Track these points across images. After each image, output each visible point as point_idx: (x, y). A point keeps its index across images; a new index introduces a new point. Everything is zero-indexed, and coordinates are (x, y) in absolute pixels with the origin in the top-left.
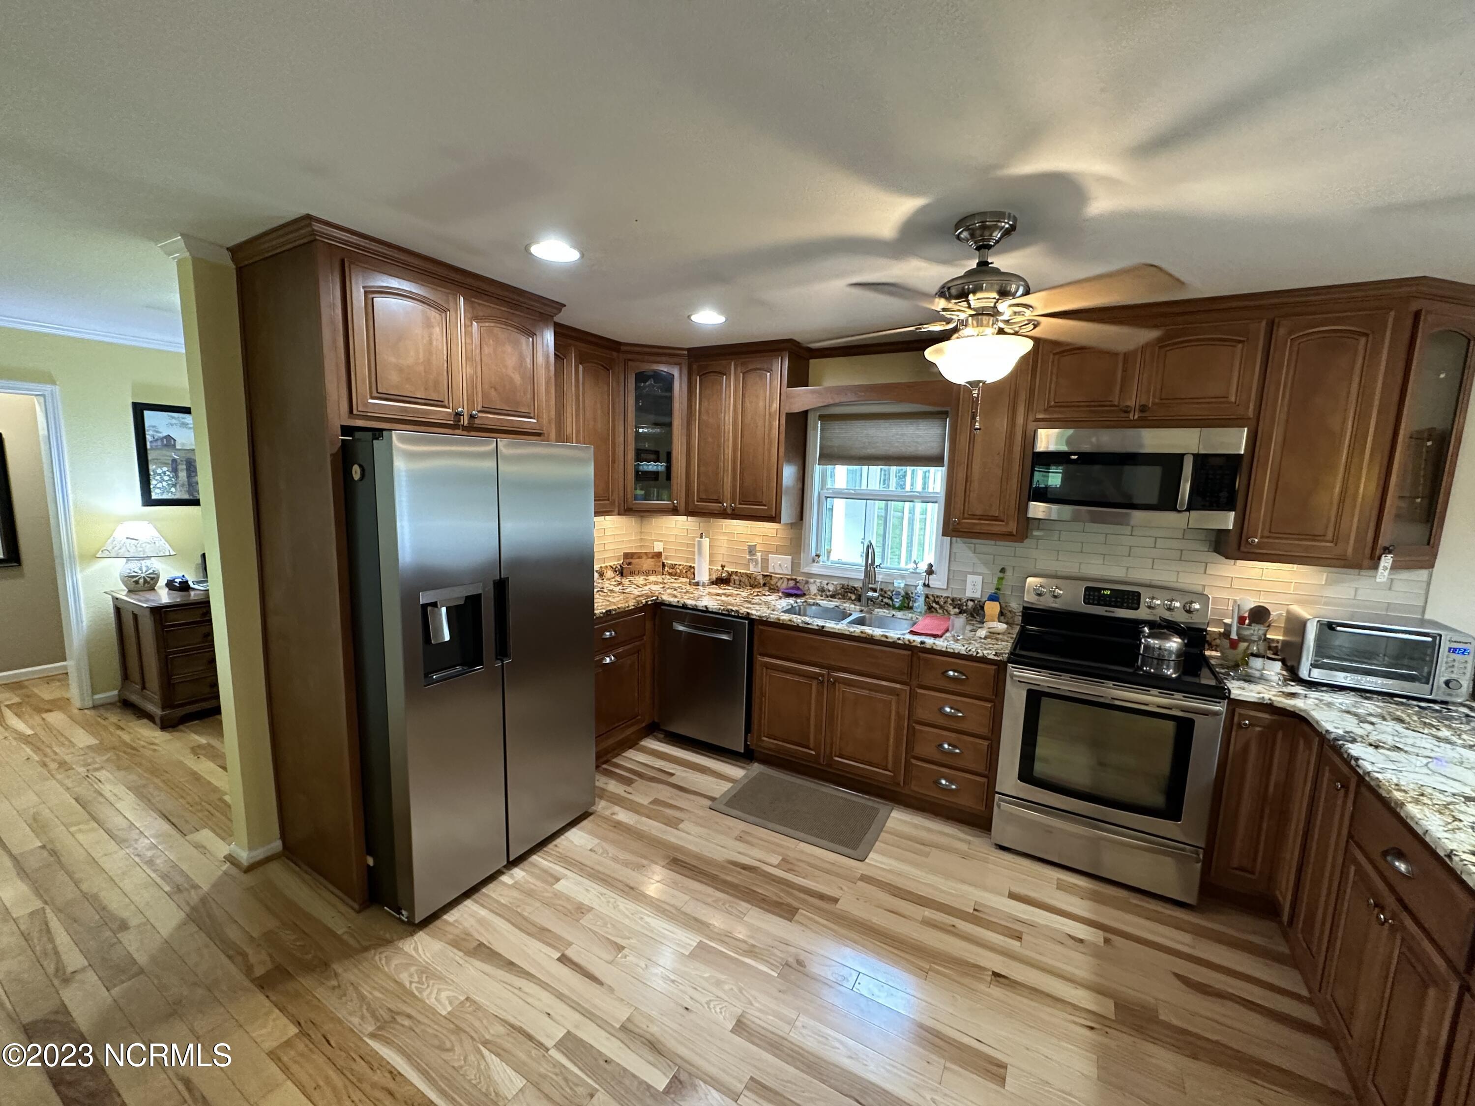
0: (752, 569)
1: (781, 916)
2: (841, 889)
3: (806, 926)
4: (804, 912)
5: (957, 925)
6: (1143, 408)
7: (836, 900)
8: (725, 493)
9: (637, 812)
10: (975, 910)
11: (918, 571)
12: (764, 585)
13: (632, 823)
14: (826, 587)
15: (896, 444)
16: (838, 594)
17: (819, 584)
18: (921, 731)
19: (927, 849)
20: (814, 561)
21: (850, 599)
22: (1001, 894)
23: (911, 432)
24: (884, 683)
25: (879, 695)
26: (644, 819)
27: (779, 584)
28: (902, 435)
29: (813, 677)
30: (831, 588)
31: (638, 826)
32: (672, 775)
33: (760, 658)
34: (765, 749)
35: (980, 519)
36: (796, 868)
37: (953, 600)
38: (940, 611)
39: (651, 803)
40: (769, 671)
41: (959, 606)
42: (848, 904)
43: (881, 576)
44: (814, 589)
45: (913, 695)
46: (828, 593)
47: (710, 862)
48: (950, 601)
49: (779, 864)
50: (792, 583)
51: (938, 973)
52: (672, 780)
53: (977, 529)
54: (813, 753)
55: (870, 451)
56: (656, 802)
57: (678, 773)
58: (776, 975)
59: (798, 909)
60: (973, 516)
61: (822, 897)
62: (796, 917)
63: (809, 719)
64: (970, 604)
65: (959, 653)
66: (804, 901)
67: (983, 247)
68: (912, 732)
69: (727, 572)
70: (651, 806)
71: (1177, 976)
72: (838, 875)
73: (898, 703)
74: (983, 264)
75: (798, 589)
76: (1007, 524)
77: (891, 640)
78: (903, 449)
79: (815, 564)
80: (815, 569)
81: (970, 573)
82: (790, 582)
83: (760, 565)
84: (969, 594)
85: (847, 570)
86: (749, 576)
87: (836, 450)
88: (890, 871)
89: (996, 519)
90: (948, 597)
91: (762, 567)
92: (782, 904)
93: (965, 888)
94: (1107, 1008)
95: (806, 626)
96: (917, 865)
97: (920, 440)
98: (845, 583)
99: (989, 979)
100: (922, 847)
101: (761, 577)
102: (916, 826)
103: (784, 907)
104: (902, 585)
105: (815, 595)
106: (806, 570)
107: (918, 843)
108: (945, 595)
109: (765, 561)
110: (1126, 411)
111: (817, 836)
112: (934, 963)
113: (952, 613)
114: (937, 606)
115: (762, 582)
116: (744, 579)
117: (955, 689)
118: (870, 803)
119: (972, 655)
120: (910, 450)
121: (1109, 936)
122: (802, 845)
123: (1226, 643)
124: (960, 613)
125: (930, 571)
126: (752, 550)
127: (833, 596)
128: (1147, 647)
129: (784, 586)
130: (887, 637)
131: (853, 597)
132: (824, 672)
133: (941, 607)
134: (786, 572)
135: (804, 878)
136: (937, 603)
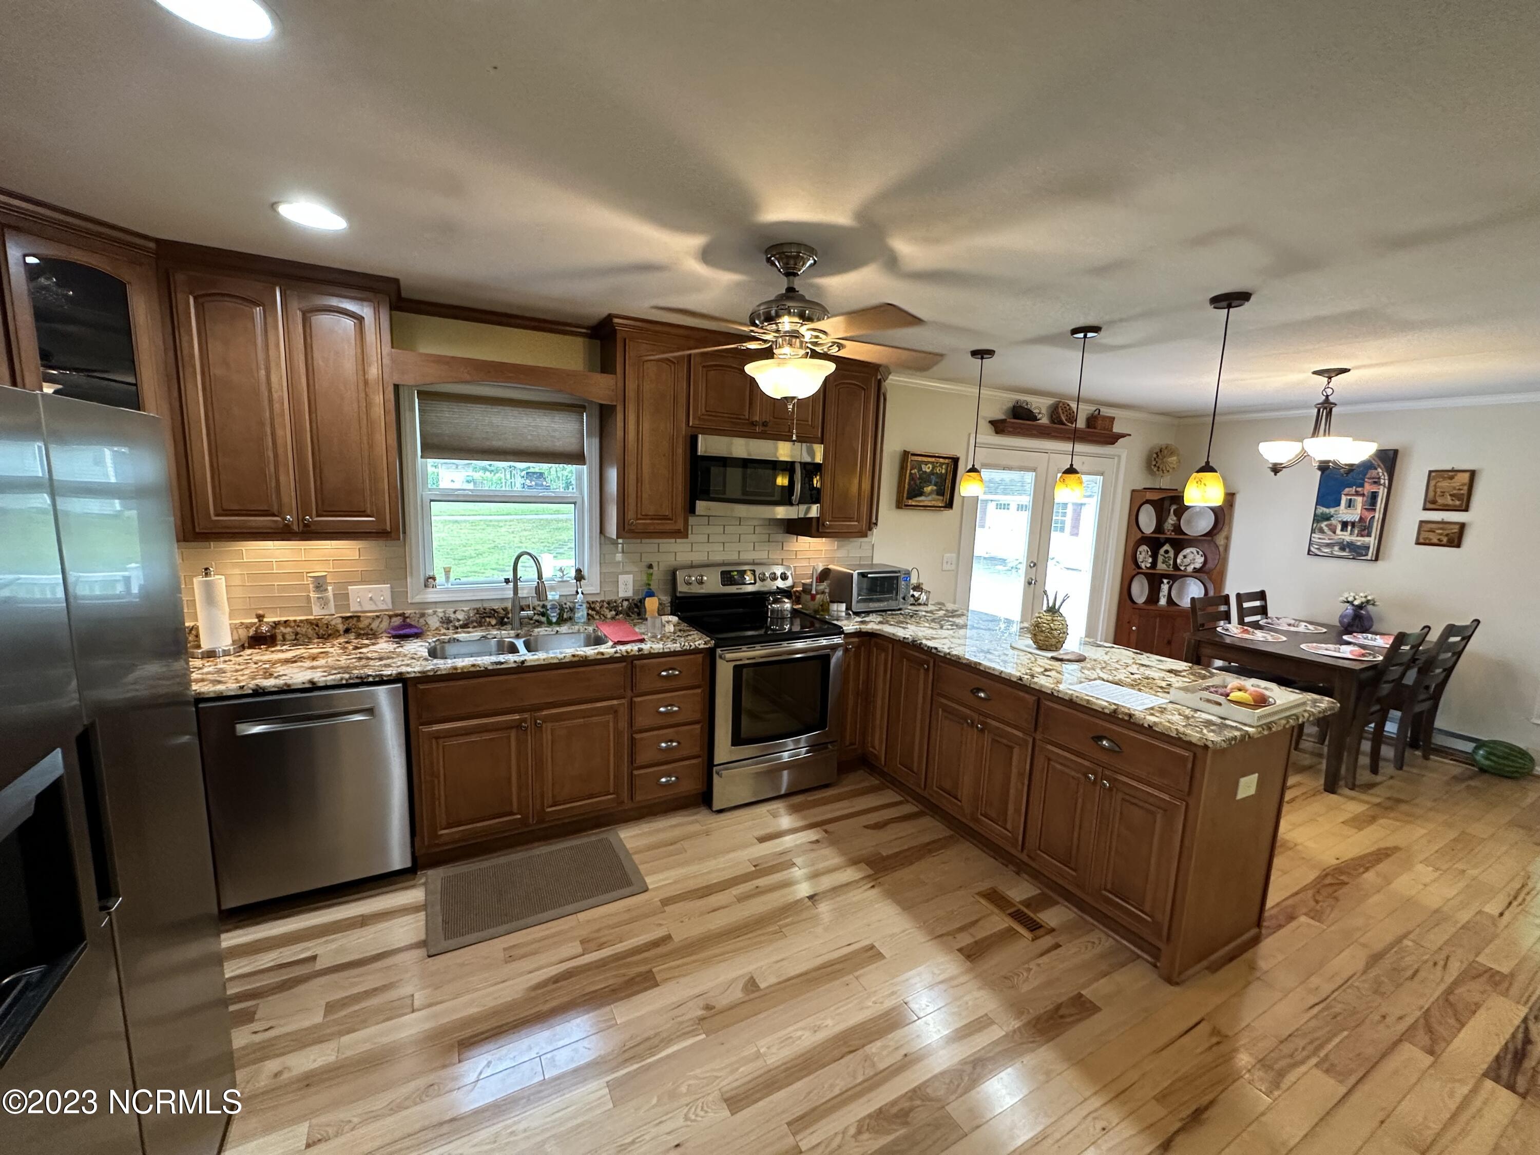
0: (317, 612)
1: (646, 989)
2: (661, 925)
3: (674, 977)
4: (658, 968)
5: (759, 885)
6: (765, 424)
7: (668, 938)
8: (285, 499)
9: (320, 1041)
10: (755, 866)
11: (565, 579)
12: (347, 631)
13: (332, 1058)
14: (453, 616)
15: (529, 437)
16: (472, 622)
17: (441, 615)
18: (642, 739)
19: (678, 846)
20: (426, 586)
21: (489, 624)
22: (752, 844)
23: (545, 424)
24: (599, 705)
25: (595, 719)
26: (346, 1039)
27: (374, 625)
28: (536, 427)
29: (508, 727)
30: (461, 616)
31: (349, 1053)
32: (314, 958)
33: (425, 729)
34: (446, 844)
35: (652, 519)
36: (604, 940)
37: (609, 603)
38: (597, 617)
39: (325, 1016)
40: (441, 741)
41: (615, 608)
42: (682, 933)
43: (525, 591)
44: (434, 622)
45: (631, 704)
46: (457, 624)
47: (511, 1006)
48: (606, 605)
49: (584, 950)
50: (397, 621)
51: (787, 925)
52: (319, 965)
53: (651, 529)
54: (519, 816)
55: (496, 444)
56: (330, 1008)
57: (318, 951)
58: (704, 1036)
59: (650, 971)
60: (646, 517)
61: (655, 944)
62: (658, 978)
63: (509, 779)
64: (626, 604)
65: (675, 651)
66: (645, 961)
67: (791, 273)
68: (633, 741)
69: (267, 623)
70: (331, 1017)
71: (866, 827)
72: (646, 916)
73: (616, 722)
74: (791, 290)
75: (410, 626)
76: (675, 522)
77: (608, 656)
78: (539, 445)
79: (431, 590)
80: (431, 596)
81: (622, 573)
82: (394, 619)
83: (332, 603)
84: (622, 594)
85: (482, 590)
86: (314, 624)
87: (446, 438)
88: (675, 882)
89: (665, 518)
90: (603, 601)
91: (336, 606)
92: (633, 979)
93: (732, 855)
94: (865, 871)
95: (499, 667)
96: (686, 863)
97: (557, 434)
98: (478, 605)
99: (810, 903)
100: (671, 848)
101: (340, 620)
102: (650, 833)
103: (637, 979)
104: (557, 597)
105: (437, 629)
106: (418, 599)
107: (666, 845)
108: (599, 600)
109: (343, 597)
110: (753, 424)
111: (585, 898)
112: (780, 920)
113: (609, 616)
114: (593, 613)
115: (341, 628)
116: (303, 630)
117: (670, 687)
118: (593, 838)
119: (686, 650)
120: (546, 445)
121: (825, 827)
122: (582, 916)
123: (808, 597)
124: (617, 614)
125: (579, 576)
126: (320, 584)
127: (465, 626)
128: (773, 611)
129: (385, 624)
130: (602, 654)
131: (493, 622)
132: (526, 715)
133: (598, 613)
134: (384, 607)
135: (621, 942)
136: (593, 609)
